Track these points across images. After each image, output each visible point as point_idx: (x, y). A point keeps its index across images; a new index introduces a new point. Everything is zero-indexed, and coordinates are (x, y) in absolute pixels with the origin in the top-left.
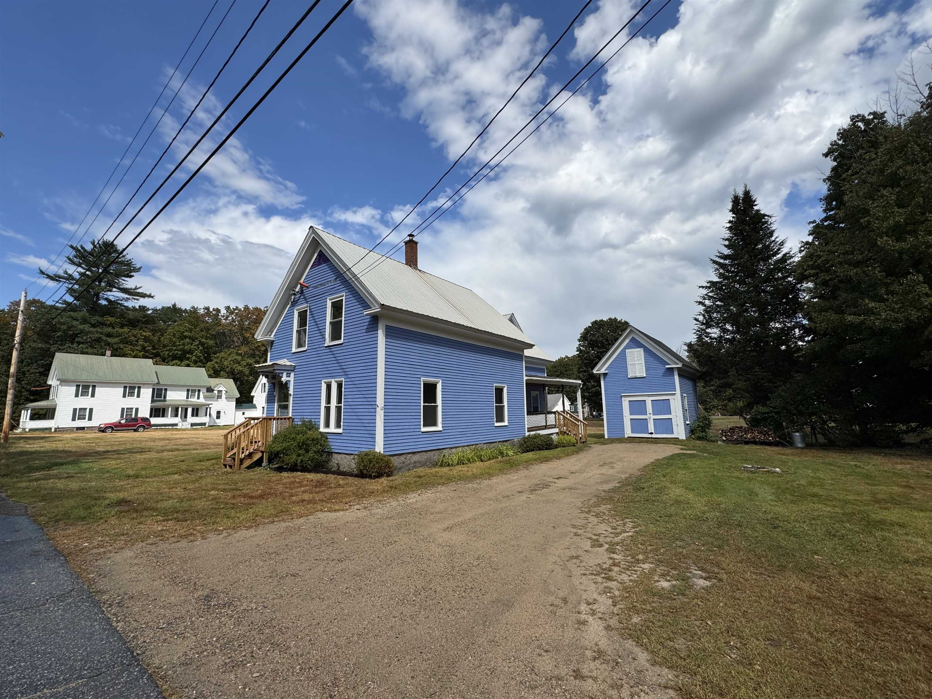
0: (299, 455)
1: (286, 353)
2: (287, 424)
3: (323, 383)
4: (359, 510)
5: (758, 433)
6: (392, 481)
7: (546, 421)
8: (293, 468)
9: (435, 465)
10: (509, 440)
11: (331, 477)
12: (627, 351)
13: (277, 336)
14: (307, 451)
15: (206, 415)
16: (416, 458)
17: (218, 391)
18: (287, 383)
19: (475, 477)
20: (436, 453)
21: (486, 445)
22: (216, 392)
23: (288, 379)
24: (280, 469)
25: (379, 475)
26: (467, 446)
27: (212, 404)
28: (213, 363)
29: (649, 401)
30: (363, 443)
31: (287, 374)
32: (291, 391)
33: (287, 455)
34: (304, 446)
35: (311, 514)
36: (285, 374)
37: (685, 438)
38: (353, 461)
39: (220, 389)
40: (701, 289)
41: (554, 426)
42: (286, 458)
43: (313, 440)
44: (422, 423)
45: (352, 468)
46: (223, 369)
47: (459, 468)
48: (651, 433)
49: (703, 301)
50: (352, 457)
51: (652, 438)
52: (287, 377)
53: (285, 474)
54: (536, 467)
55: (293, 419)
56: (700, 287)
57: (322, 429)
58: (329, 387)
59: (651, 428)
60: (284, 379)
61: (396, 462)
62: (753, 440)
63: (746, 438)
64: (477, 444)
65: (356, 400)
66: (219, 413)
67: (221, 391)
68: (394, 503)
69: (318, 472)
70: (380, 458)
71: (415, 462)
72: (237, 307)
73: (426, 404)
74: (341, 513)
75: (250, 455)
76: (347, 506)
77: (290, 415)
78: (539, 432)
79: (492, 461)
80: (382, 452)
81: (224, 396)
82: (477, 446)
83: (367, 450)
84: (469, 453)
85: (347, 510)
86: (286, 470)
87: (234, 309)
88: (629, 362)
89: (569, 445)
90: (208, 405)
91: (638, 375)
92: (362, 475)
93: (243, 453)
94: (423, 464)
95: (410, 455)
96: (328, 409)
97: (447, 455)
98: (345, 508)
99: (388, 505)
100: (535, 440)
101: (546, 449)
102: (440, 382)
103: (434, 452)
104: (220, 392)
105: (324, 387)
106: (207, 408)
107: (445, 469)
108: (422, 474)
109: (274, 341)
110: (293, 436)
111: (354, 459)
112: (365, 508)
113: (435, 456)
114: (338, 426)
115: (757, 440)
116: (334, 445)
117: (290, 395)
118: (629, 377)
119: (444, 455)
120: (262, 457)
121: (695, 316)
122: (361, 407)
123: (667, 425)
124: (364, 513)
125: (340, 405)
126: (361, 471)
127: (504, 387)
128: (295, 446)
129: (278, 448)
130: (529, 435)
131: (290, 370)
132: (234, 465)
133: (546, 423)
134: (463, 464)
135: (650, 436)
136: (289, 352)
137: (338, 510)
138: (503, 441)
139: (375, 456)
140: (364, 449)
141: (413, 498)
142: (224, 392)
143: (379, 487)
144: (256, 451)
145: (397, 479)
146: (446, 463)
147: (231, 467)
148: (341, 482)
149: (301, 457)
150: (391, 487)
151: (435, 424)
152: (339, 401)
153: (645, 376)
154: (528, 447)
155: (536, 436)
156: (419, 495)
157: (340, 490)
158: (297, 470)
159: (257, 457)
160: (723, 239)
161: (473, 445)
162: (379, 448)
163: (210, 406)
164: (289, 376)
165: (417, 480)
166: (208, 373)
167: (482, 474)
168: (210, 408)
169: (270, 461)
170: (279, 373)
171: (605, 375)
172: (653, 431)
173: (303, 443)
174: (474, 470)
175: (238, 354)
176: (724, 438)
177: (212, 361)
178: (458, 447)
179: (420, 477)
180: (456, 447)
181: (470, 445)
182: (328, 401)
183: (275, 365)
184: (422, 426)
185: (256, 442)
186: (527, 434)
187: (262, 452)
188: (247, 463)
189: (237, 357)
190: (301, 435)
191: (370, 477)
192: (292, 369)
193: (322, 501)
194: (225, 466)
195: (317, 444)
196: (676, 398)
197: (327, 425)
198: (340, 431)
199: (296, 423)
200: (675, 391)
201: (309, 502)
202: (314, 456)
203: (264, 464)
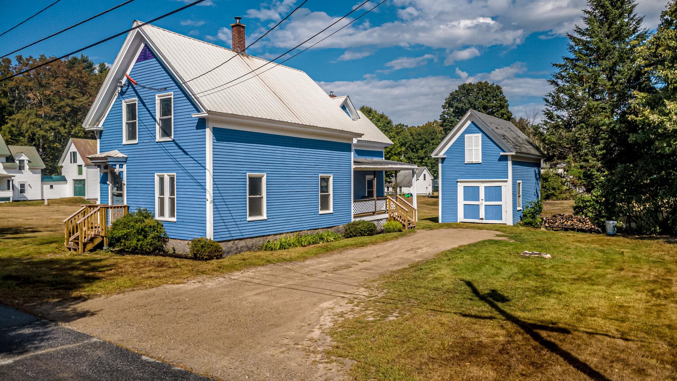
0: (139, 240)
1: (116, 144)
2: (123, 212)
3: (156, 176)
4: (195, 283)
5: (577, 220)
6: (221, 262)
7: (376, 207)
8: (134, 251)
9: (260, 249)
10: (334, 227)
11: (169, 260)
12: (466, 135)
13: (105, 126)
14: (145, 237)
15: (9, 189)
16: (242, 243)
17: (20, 161)
18: (121, 173)
19: (291, 260)
20: (262, 239)
21: (309, 231)
22: (17, 162)
23: (121, 170)
24: (121, 252)
25: (211, 258)
26: (291, 232)
27: (14, 176)
28: (9, 125)
29: (482, 186)
30: (195, 231)
31: (120, 165)
32: (125, 181)
33: (128, 240)
34: (143, 232)
35: (159, 285)
36: (118, 166)
37: (512, 224)
38: (187, 246)
39: (22, 158)
40: (555, 67)
41: (384, 212)
42: (128, 243)
43: (150, 227)
44: (248, 213)
45: (187, 251)
46: (21, 134)
47: (280, 252)
48: (482, 219)
49: (556, 80)
50: (186, 242)
51: (482, 223)
52: (120, 168)
53: (128, 257)
54: (350, 252)
55: (128, 207)
56: (554, 65)
57: (157, 218)
58: (162, 179)
59: (482, 214)
60: (117, 169)
61: (224, 247)
62: (572, 227)
63: (566, 225)
64: (301, 231)
65: (187, 193)
66: (22, 186)
67: (23, 161)
68: (221, 279)
69: (156, 255)
70: (210, 244)
71: (242, 247)
72: (31, 57)
73: (252, 196)
74: (182, 285)
75: (92, 240)
76: (185, 281)
77: (125, 203)
78: (363, 219)
79: (311, 246)
80: (212, 239)
81: (27, 167)
82: (301, 233)
83: (199, 237)
84: (292, 238)
85: (185, 283)
86: (129, 253)
87: (28, 60)
88: (467, 148)
89: (394, 231)
90: (11, 177)
91: (474, 161)
92: (195, 257)
93: (85, 238)
94: (249, 249)
95: (237, 242)
96: (162, 200)
97: (271, 241)
98: (184, 282)
99: (217, 280)
100: (358, 227)
101: (368, 235)
102: (265, 176)
103: (259, 238)
104: (21, 162)
105: (157, 179)
106: (9, 181)
107: (268, 253)
108: (246, 257)
109: (102, 131)
110: (132, 223)
111: (188, 244)
112: (199, 282)
113: (260, 242)
114: (172, 215)
115: (576, 227)
116: (169, 231)
117: (124, 184)
118: (466, 162)
119: (269, 241)
120: (102, 242)
121: (545, 97)
122: (193, 200)
123: (497, 211)
124: (199, 285)
125: (173, 197)
126: (195, 255)
127: (330, 177)
128: (135, 233)
129: (119, 233)
130: (354, 222)
131: (122, 161)
132: (79, 249)
133: (376, 210)
134: (285, 249)
135: (480, 221)
136: (119, 144)
137: (179, 283)
138: (328, 228)
139: (206, 242)
140: (197, 236)
141: (237, 275)
142: (26, 162)
143: (210, 267)
144: (96, 237)
145: (226, 261)
146: (269, 248)
147: (75, 250)
148: (178, 263)
149: (141, 242)
150: (220, 267)
151: (260, 213)
152: (172, 193)
153: (481, 162)
154: (351, 232)
155: (360, 223)
156: (242, 273)
157: (178, 270)
158: (137, 253)
159: (97, 241)
160: (585, 11)
161: (296, 232)
162: (210, 234)
163: (13, 178)
164: (122, 167)
165: (242, 262)
166: (5, 138)
167: (298, 257)
168: (13, 180)
169: (111, 245)
170: (113, 165)
171: (443, 159)
172: (484, 217)
173: (142, 230)
174: (293, 254)
175: (37, 116)
176: (547, 225)
177: (7, 123)
178: (283, 234)
179: (244, 260)
180: (280, 234)
181: (294, 232)
182: (162, 192)
183: (108, 158)
184: (248, 216)
185: (96, 227)
186: (353, 220)
187: (103, 237)
188: (90, 246)
189: (38, 119)
190: (139, 223)
191: (202, 259)
192: (125, 160)
193: (165, 277)
194: (70, 249)
195: (154, 230)
196: (507, 186)
197: (162, 214)
198: (174, 219)
199: (133, 211)
200: (507, 178)
201: (156, 278)
202: (152, 241)
203: (105, 248)
